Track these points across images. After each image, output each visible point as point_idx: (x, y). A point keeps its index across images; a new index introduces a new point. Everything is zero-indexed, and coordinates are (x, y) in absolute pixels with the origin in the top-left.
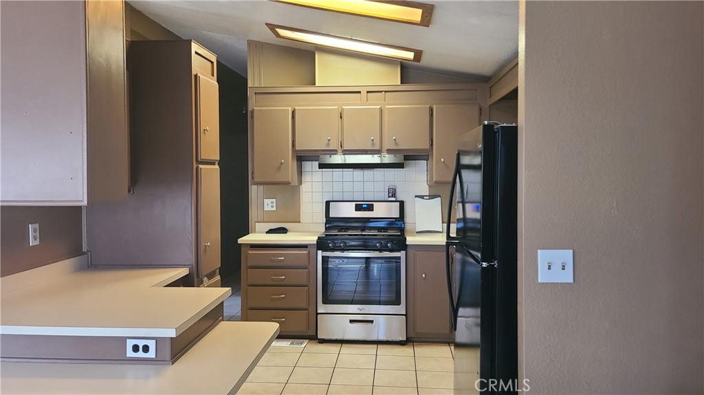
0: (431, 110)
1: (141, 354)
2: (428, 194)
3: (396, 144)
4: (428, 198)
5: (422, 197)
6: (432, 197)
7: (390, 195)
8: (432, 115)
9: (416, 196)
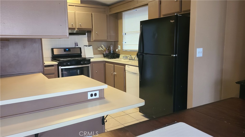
0: (92, 14)
1: (94, 97)
2: (88, 45)
3: (81, 26)
4: (88, 46)
5: (86, 46)
6: (89, 46)
7: (76, 45)
8: (92, 16)
9: (84, 46)
